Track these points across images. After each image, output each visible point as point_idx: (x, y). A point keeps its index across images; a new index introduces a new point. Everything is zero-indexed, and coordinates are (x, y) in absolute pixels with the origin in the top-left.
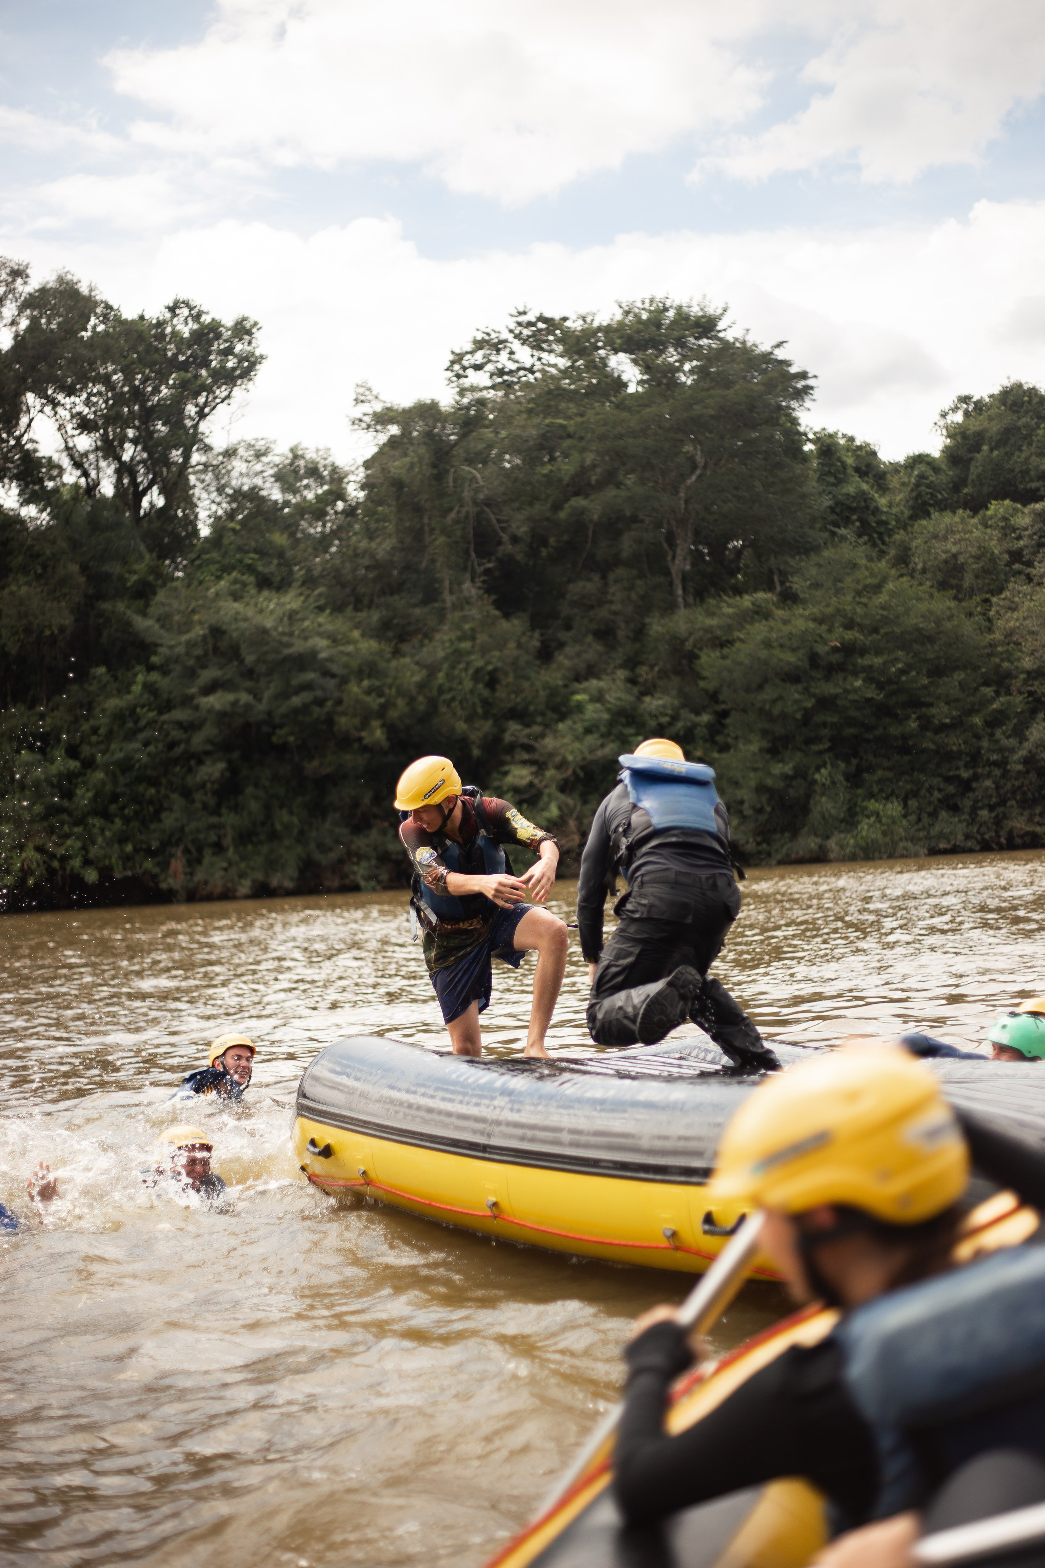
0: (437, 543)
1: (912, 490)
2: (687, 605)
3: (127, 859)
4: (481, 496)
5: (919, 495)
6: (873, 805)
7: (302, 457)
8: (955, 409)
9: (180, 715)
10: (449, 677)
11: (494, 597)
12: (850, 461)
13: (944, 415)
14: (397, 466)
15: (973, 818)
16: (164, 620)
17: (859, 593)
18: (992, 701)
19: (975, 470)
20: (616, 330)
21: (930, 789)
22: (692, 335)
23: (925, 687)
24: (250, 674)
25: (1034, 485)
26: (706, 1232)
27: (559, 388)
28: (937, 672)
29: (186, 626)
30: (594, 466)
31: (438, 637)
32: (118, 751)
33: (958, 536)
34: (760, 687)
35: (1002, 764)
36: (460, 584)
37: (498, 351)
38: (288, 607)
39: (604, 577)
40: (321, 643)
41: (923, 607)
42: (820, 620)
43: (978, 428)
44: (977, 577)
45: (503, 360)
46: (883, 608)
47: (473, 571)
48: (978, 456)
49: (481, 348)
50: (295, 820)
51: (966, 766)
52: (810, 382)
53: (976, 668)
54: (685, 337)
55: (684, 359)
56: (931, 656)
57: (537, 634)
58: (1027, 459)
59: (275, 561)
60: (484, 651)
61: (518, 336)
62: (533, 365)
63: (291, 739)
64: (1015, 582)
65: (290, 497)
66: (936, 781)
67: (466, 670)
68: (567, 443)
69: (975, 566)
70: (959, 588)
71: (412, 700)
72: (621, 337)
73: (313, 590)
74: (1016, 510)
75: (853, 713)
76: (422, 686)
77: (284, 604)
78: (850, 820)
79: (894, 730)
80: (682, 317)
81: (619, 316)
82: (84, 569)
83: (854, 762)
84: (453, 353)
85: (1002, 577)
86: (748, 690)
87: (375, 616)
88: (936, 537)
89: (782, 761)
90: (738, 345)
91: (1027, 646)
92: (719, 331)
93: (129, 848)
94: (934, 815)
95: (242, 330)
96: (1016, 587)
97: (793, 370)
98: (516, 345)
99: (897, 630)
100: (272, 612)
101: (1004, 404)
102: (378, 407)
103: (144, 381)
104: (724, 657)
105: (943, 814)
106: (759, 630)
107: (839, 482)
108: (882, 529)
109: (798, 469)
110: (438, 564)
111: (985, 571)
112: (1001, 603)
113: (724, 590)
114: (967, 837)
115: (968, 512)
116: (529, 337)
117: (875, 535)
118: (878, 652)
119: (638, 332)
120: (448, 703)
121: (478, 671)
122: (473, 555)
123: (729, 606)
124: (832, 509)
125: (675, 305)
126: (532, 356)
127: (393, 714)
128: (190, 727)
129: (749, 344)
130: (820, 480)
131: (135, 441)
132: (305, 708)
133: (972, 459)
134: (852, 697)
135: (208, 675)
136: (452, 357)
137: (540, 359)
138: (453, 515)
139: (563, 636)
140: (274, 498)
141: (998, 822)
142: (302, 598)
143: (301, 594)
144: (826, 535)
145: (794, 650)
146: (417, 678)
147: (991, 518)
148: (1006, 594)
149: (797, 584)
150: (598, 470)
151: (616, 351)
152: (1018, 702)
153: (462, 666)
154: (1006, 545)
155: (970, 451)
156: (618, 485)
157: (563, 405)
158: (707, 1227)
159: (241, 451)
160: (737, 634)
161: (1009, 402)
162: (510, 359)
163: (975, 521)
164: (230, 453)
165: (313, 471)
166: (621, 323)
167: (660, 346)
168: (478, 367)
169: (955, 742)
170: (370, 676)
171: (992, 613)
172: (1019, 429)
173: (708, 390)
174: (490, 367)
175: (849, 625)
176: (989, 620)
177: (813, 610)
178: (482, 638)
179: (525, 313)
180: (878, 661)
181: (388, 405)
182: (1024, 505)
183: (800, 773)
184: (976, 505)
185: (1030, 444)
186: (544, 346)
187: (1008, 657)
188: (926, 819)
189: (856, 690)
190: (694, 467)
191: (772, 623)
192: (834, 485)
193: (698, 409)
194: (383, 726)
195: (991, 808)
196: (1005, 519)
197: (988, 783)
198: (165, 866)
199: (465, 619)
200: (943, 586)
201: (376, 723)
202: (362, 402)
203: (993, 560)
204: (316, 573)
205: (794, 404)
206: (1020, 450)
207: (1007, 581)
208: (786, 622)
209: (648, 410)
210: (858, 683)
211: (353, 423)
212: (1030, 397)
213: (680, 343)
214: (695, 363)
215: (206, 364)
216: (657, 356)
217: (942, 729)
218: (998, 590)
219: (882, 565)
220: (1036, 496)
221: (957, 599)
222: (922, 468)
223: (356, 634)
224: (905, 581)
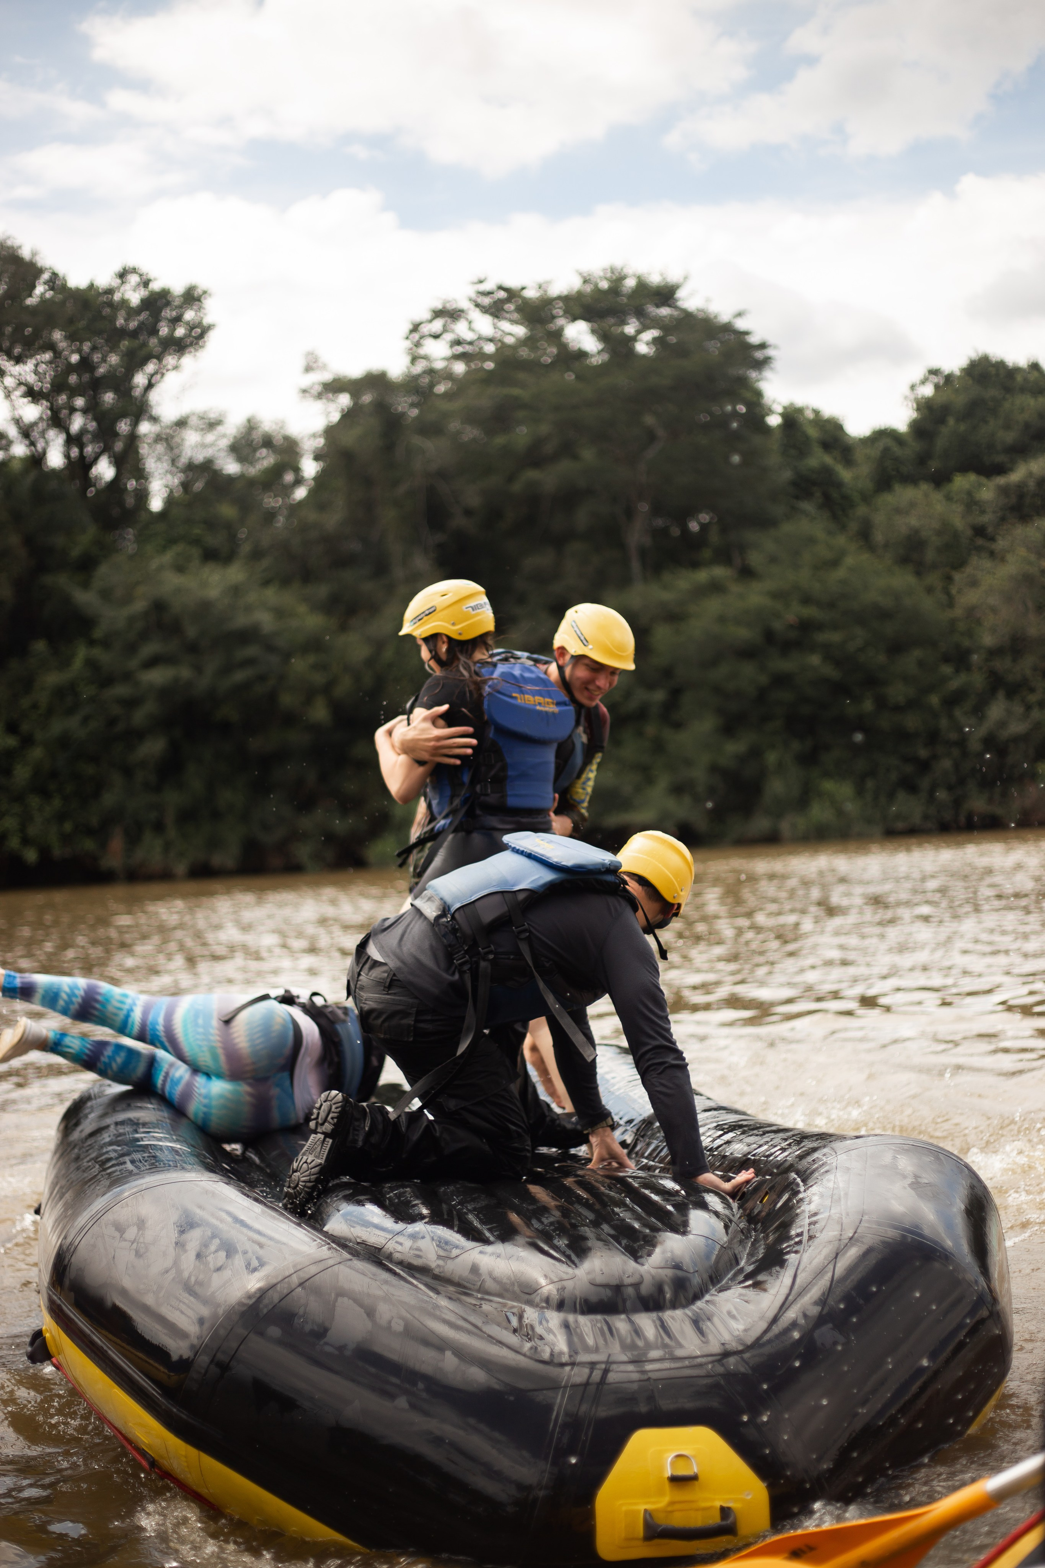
1: (877, 464)
2: (645, 580)
3: (66, 839)
4: (432, 468)
5: (884, 469)
6: (828, 785)
7: (258, 429)
8: (923, 382)
9: (121, 690)
12: (813, 433)
13: (914, 388)
14: (349, 439)
15: (931, 799)
16: (106, 594)
17: (816, 568)
18: (950, 679)
19: (941, 443)
20: (575, 299)
21: (888, 769)
22: (654, 303)
23: (883, 665)
24: (193, 648)
25: (998, 457)
27: (515, 358)
28: (896, 648)
29: (128, 599)
30: (548, 438)
32: (57, 727)
33: (920, 511)
34: (715, 664)
36: (412, 557)
37: (457, 320)
38: (232, 580)
39: (559, 551)
40: (266, 617)
41: (882, 582)
42: (776, 595)
43: (944, 401)
44: (939, 551)
45: (461, 329)
46: (841, 583)
47: (425, 545)
48: (943, 428)
49: (439, 318)
50: (239, 799)
51: (926, 745)
52: (770, 352)
53: (935, 644)
54: (645, 306)
55: (644, 328)
56: (889, 632)
58: (993, 432)
59: (222, 534)
61: (477, 305)
62: (493, 336)
63: (235, 716)
64: (979, 558)
65: (248, 468)
66: (894, 761)
68: (521, 414)
69: (938, 541)
70: (920, 563)
71: (359, 676)
72: (579, 306)
73: (259, 563)
74: (981, 484)
75: (810, 692)
76: (370, 662)
77: (227, 577)
78: (803, 802)
79: (851, 710)
80: (642, 285)
81: (578, 284)
82: (29, 541)
83: (810, 740)
84: (412, 322)
85: (965, 551)
86: (702, 666)
87: (323, 591)
88: (898, 511)
89: (735, 740)
90: (700, 315)
91: (987, 623)
92: (679, 300)
93: (68, 827)
94: (891, 796)
95: (192, 297)
96: (979, 565)
97: (754, 339)
98: (476, 314)
99: (856, 606)
100: (216, 585)
101: (971, 377)
102: (327, 377)
103: (94, 348)
104: (678, 633)
105: (901, 795)
106: (713, 605)
107: (802, 455)
108: (845, 503)
109: (757, 440)
110: (389, 538)
111: (948, 546)
112: (963, 579)
113: (681, 565)
114: (926, 817)
115: (932, 486)
116: (489, 305)
117: (839, 509)
118: (837, 628)
119: (597, 301)
122: (425, 528)
123: (686, 579)
124: (794, 484)
125: (635, 273)
126: (494, 325)
127: (338, 691)
128: (131, 703)
129: (710, 315)
130: (784, 453)
131: (85, 411)
132: (248, 684)
133: (937, 432)
134: (809, 675)
135: (150, 649)
136: (410, 327)
137: (500, 329)
138: (403, 487)
140: (229, 470)
141: (957, 803)
142: (246, 572)
143: (246, 567)
144: (786, 509)
145: (749, 625)
146: (363, 655)
147: (955, 492)
148: (969, 570)
149: (755, 559)
150: (554, 442)
151: (574, 319)
152: (978, 680)
154: (970, 520)
155: (936, 424)
156: (575, 457)
157: (521, 376)
159: (193, 421)
160: (691, 609)
161: (976, 375)
162: (468, 328)
163: (937, 495)
164: (182, 423)
165: (268, 442)
166: (579, 292)
167: (620, 316)
168: (436, 337)
169: (912, 722)
170: (315, 651)
171: (953, 590)
172: (984, 401)
173: (667, 360)
174: (449, 337)
175: (807, 600)
176: (950, 596)
177: (769, 585)
179: (483, 282)
180: (836, 637)
181: (338, 374)
182: (988, 477)
183: (755, 753)
184: (940, 480)
185: (996, 417)
186: (503, 314)
187: (970, 634)
188: (882, 800)
189: (813, 668)
190: (653, 438)
191: (727, 598)
192: (797, 458)
193: (654, 380)
194: (327, 703)
195: (950, 788)
196: (969, 493)
197: (947, 763)
198: (103, 845)
200: (904, 560)
201: (320, 701)
202: (311, 370)
203: (956, 535)
204: (265, 544)
205: (753, 374)
206: (987, 423)
207: (970, 556)
208: (742, 597)
210: (816, 660)
211: (303, 392)
212: (996, 369)
213: (640, 313)
214: (655, 332)
215: (154, 331)
216: (614, 325)
217: (898, 709)
218: (960, 564)
219: (841, 540)
220: (1001, 470)
221: (918, 574)
222: (888, 442)
223: (302, 609)
224: (865, 557)
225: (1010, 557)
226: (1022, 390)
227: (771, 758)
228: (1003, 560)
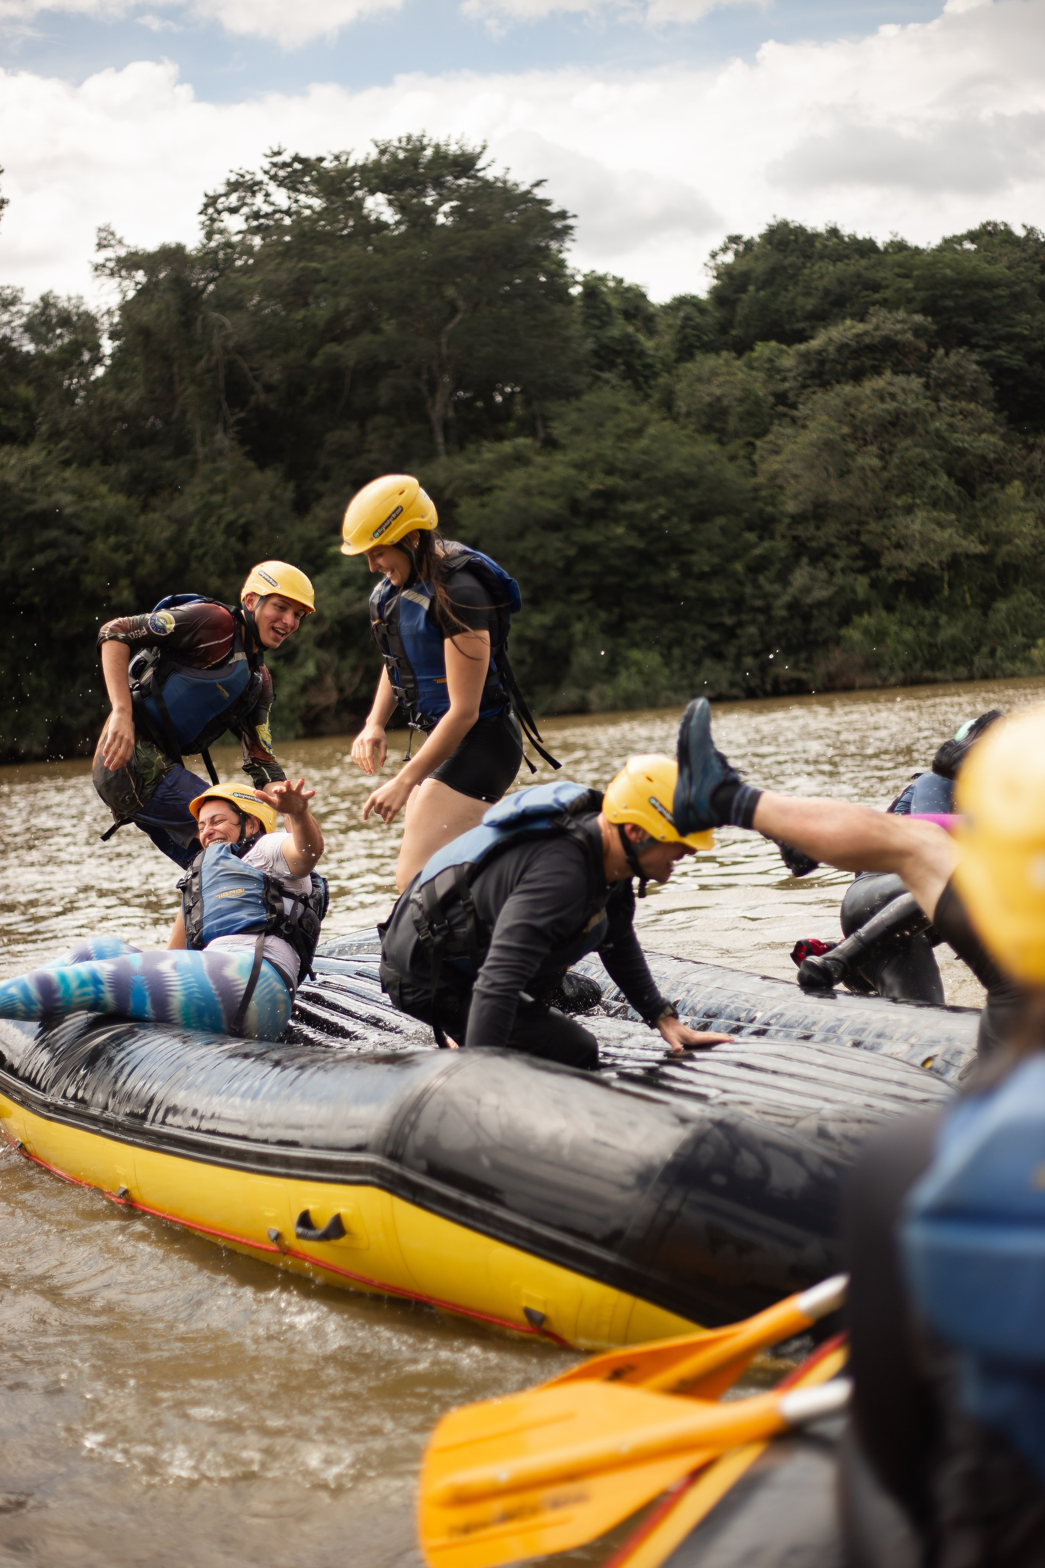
0: (188, 392)
1: (679, 332)
2: (448, 453)
4: (231, 344)
5: (685, 338)
6: (636, 655)
7: (54, 305)
8: (725, 250)
10: (201, 531)
11: (248, 448)
12: (614, 302)
13: (714, 256)
14: (146, 316)
15: (738, 666)
17: (619, 438)
18: (754, 546)
19: (741, 311)
20: (371, 170)
21: (694, 637)
22: (451, 174)
23: (687, 534)
25: (800, 325)
26: (299, 1236)
27: (313, 230)
28: (701, 516)
30: (348, 311)
31: (188, 489)
33: (721, 379)
34: (521, 535)
35: (766, 610)
36: (212, 435)
37: (254, 193)
38: (30, 462)
39: (362, 425)
40: (65, 498)
41: (685, 451)
42: (580, 466)
43: (744, 268)
44: (741, 419)
45: (258, 202)
46: (645, 452)
47: (225, 422)
48: (744, 296)
49: (235, 191)
50: (45, 683)
51: (731, 613)
52: (570, 222)
53: (738, 512)
54: (443, 176)
55: (443, 199)
56: (693, 500)
57: (291, 486)
58: (793, 299)
59: (20, 415)
60: (236, 504)
61: (274, 178)
62: (290, 208)
63: (37, 600)
64: (780, 425)
65: (43, 347)
66: (700, 629)
67: (218, 523)
68: (319, 287)
69: (740, 409)
70: (722, 431)
71: (162, 556)
72: (376, 177)
73: (57, 444)
74: (782, 351)
75: (615, 562)
76: (172, 542)
77: (25, 459)
78: (610, 671)
79: (657, 579)
80: (440, 156)
81: (374, 154)
83: (616, 610)
84: (206, 196)
85: (767, 420)
86: (509, 538)
87: (124, 470)
88: (700, 379)
89: (543, 612)
90: (500, 184)
91: (790, 490)
92: (479, 170)
94: (698, 663)
96: (780, 432)
97: (553, 209)
98: (272, 187)
99: (659, 475)
100: (13, 466)
101: (770, 243)
102: (122, 253)
104: (483, 505)
105: (708, 662)
106: (518, 477)
107: (604, 325)
108: (647, 373)
109: (559, 310)
110: (189, 416)
111: (749, 414)
112: (766, 446)
113: (486, 437)
114: (732, 684)
115: (733, 354)
116: (285, 178)
117: (641, 379)
118: (640, 498)
119: (395, 171)
120: (200, 559)
121: (230, 524)
122: (225, 405)
123: (490, 451)
124: (596, 353)
125: (433, 143)
126: (289, 198)
127: (142, 571)
129: (509, 184)
130: (585, 323)
132: (50, 567)
133: (738, 300)
134: (614, 545)
136: (204, 200)
137: (296, 201)
138: (202, 364)
139: (320, 486)
140: (25, 349)
141: (763, 669)
142: (44, 453)
143: (44, 448)
144: (589, 379)
145: (554, 497)
146: (166, 534)
147: (756, 359)
148: (770, 437)
149: (558, 430)
150: (353, 315)
151: (372, 192)
152: (781, 547)
153: (213, 520)
154: (771, 387)
155: (736, 291)
156: (376, 331)
157: (319, 249)
158: (300, 1230)
160: (496, 482)
161: (775, 241)
162: (265, 201)
163: (739, 363)
165: (65, 320)
166: (377, 163)
167: (419, 186)
168: (233, 211)
169: (717, 589)
170: (117, 532)
171: (756, 457)
172: (784, 268)
173: (465, 230)
174: (245, 210)
175: (610, 471)
176: (753, 464)
177: (573, 456)
178: (234, 490)
179: (279, 153)
180: (639, 507)
181: (133, 250)
182: (789, 344)
183: (562, 624)
184: (741, 348)
185: (796, 284)
186: (300, 186)
187: (772, 501)
188: (690, 668)
189: (617, 538)
190: (455, 310)
191: (531, 469)
192: (599, 328)
193: (453, 251)
194: (133, 583)
195: (756, 655)
196: (771, 361)
197: (753, 630)
199: (217, 471)
200: (707, 429)
201: (124, 582)
202: (105, 246)
203: (757, 402)
204: (63, 425)
205: (554, 245)
206: (786, 290)
207: (771, 424)
208: (546, 469)
209: (402, 252)
210: (620, 530)
211: (96, 269)
212: (796, 235)
213: (438, 184)
214: (454, 203)
216: (414, 197)
217: (703, 576)
218: (762, 433)
219: (644, 409)
220: (802, 337)
221: (721, 442)
222: (688, 309)
223: (103, 489)
224: (667, 425)
225: (811, 424)
226: (822, 257)
227: (578, 628)
228: (804, 427)
